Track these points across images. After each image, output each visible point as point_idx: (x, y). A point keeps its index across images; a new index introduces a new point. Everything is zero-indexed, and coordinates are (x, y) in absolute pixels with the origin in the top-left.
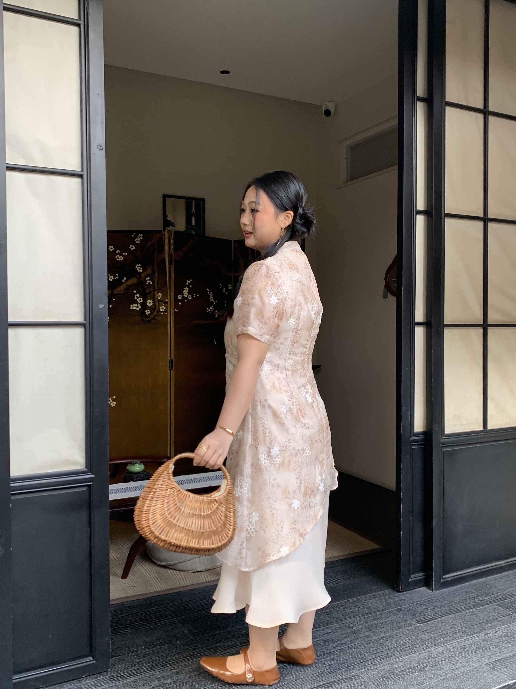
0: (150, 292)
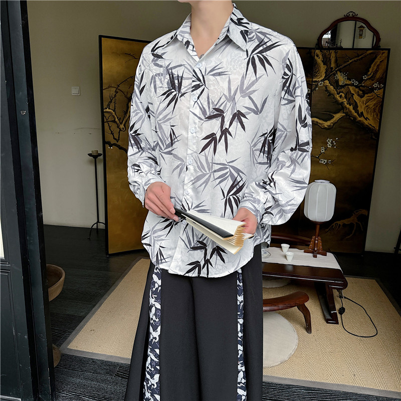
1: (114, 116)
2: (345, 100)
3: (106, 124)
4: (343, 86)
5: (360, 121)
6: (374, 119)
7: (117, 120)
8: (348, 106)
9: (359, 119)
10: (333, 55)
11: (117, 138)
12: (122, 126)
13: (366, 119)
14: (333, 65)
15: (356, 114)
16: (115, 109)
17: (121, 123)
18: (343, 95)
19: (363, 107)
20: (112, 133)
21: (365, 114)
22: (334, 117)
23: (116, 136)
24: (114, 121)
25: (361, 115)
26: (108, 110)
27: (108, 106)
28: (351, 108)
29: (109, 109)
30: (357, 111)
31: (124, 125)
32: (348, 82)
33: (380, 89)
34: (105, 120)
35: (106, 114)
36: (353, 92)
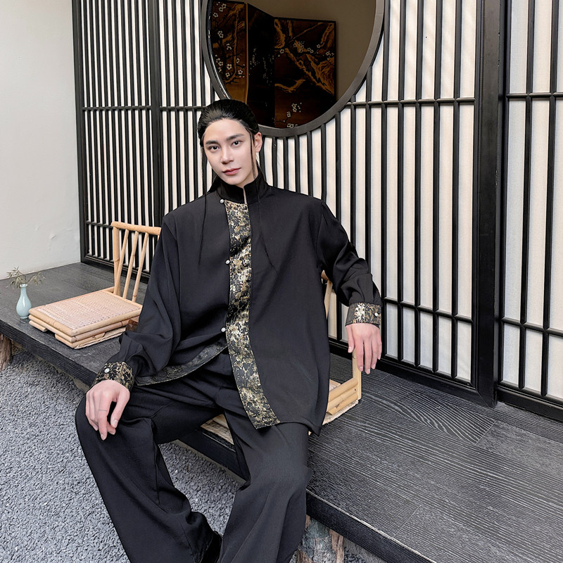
0: (230, 57)
2: (304, 67)
4: (300, 54)
5: (319, 86)
6: (330, 84)
8: (307, 72)
9: (318, 84)
10: (290, 24)
13: (323, 84)
14: (291, 34)
15: (314, 80)
18: (302, 63)
19: (320, 73)
21: (322, 79)
22: (296, 83)
25: (319, 81)
28: (310, 74)
30: (315, 78)
32: (305, 51)
33: (331, 57)
36: (310, 59)
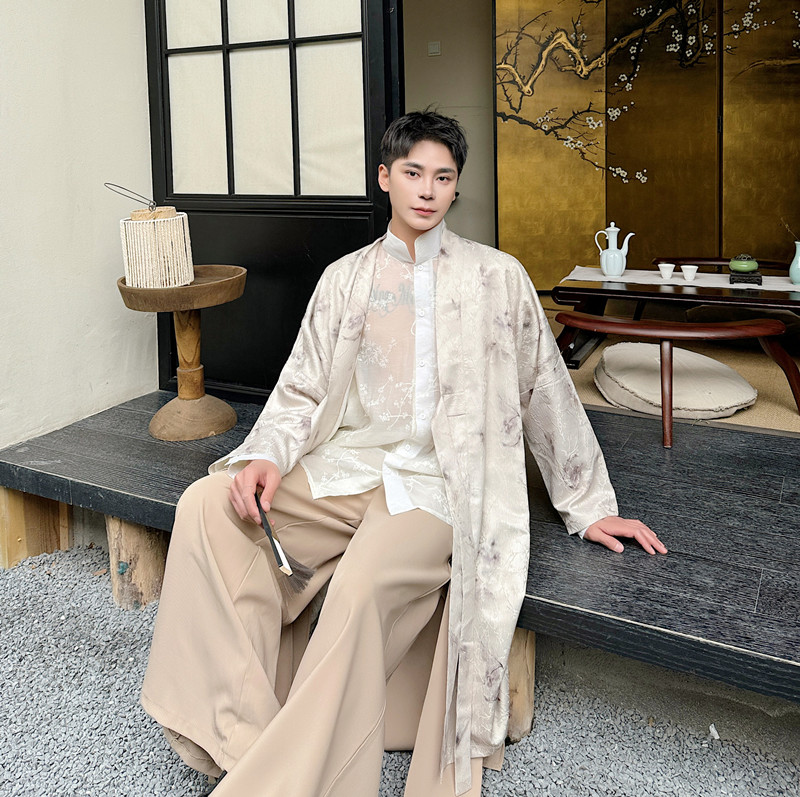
1: (512, 74)
3: (499, 88)
7: (518, 79)
11: (517, 107)
12: (527, 88)
16: (515, 63)
17: (525, 84)
20: (509, 100)
23: (516, 104)
24: (514, 82)
26: (503, 66)
27: (505, 61)
29: (506, 63)
31: (532, 87)
34: (498, 81)
35: (499, 72)
